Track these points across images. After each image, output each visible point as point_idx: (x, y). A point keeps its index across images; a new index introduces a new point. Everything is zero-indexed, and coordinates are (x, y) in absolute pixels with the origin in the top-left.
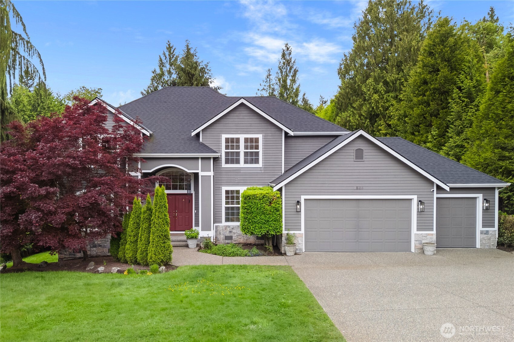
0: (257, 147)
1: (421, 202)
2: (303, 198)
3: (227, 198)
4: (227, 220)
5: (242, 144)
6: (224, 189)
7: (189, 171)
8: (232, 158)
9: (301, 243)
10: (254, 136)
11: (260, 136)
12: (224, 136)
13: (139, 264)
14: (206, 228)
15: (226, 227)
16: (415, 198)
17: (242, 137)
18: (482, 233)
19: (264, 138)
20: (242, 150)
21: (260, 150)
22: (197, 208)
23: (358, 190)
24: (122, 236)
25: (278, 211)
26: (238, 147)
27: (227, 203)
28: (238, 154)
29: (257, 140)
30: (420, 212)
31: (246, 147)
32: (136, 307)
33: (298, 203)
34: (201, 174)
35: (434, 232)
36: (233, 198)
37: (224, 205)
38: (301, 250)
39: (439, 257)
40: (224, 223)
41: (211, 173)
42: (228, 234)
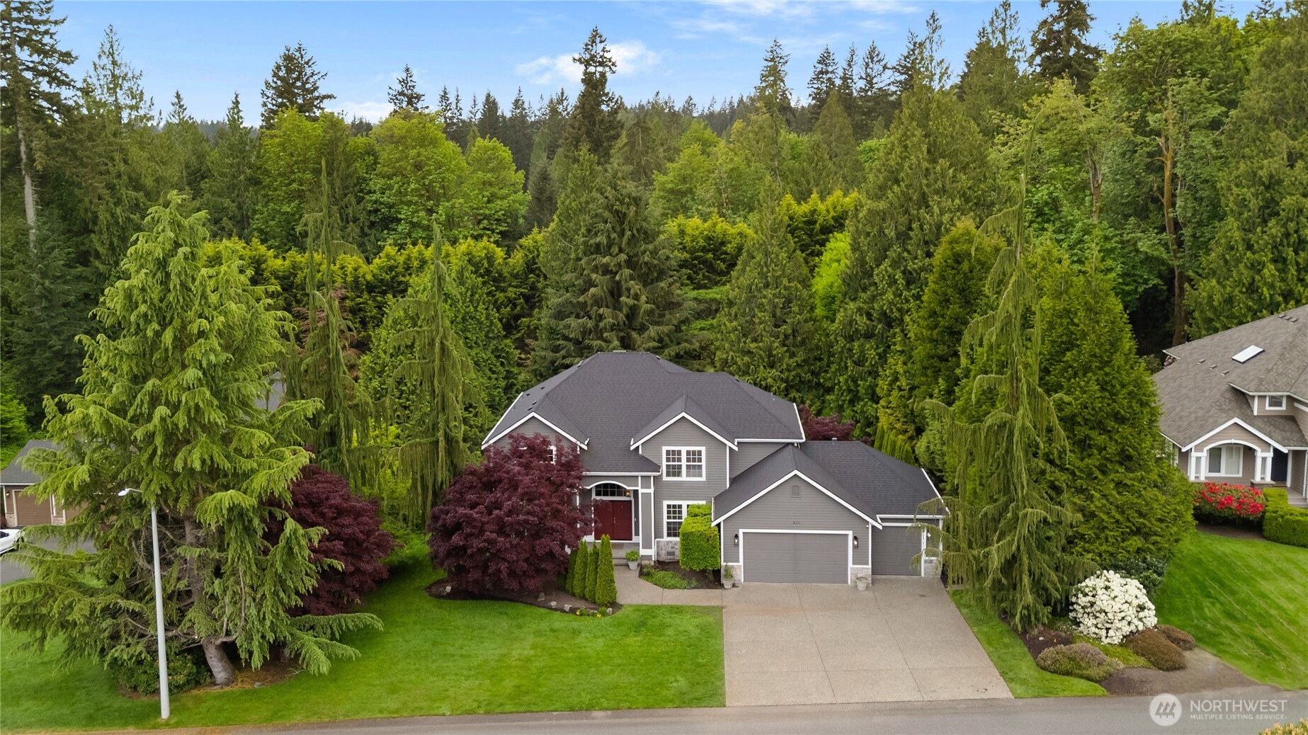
0: (700, 460)
1: (855, 538)
2: (741, 532)
3: (669, 512)
4: (669, 535)
5: (684, 457)
6: (665, 503)
7: (628, 488)
8: (674, 471)
9: (740, 575)
10: (696, 448)
11: (703, 449)
12: (665, 449)
13: (587, 600)
14: (647, 545)
15: (668, 542)
16: (850, 533)
17: (684, 449)
18: (926, 562)
19: (707, 451)
20: (684, 463)
21: (703, 463)
22: (637, 516)
23: (795, 525)
24: (570, 571)
25: (714, 547)
26: (679, 460)
27: (669, 518)
28: (680, 467)
29: (700, 453)
30: (855, 547)
31: (688, 460)
32: (599, 662)
33: (737, 536)
34: (641, 491)
35: (870, 566)
36: (675, 512)
37: (665, 520)
38: (739, 581)
39: (869, 594)
40: (666, 539)
41: (651, 491)
42: (670, 550)
